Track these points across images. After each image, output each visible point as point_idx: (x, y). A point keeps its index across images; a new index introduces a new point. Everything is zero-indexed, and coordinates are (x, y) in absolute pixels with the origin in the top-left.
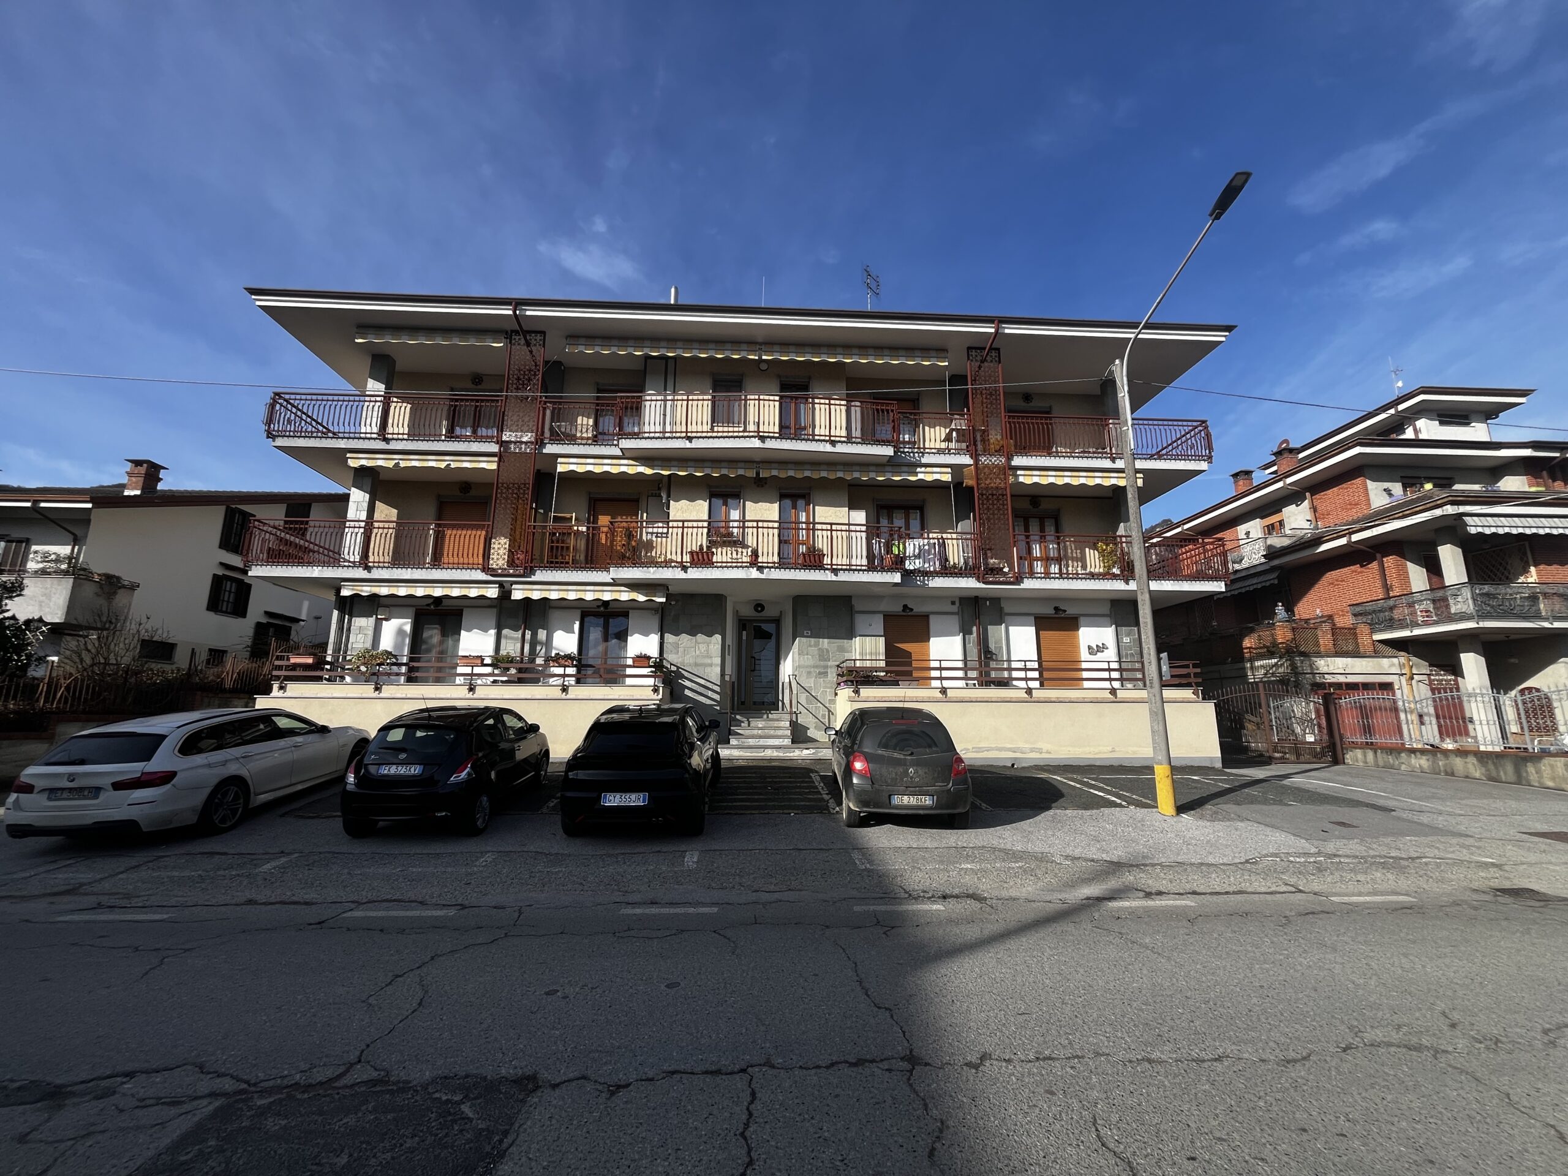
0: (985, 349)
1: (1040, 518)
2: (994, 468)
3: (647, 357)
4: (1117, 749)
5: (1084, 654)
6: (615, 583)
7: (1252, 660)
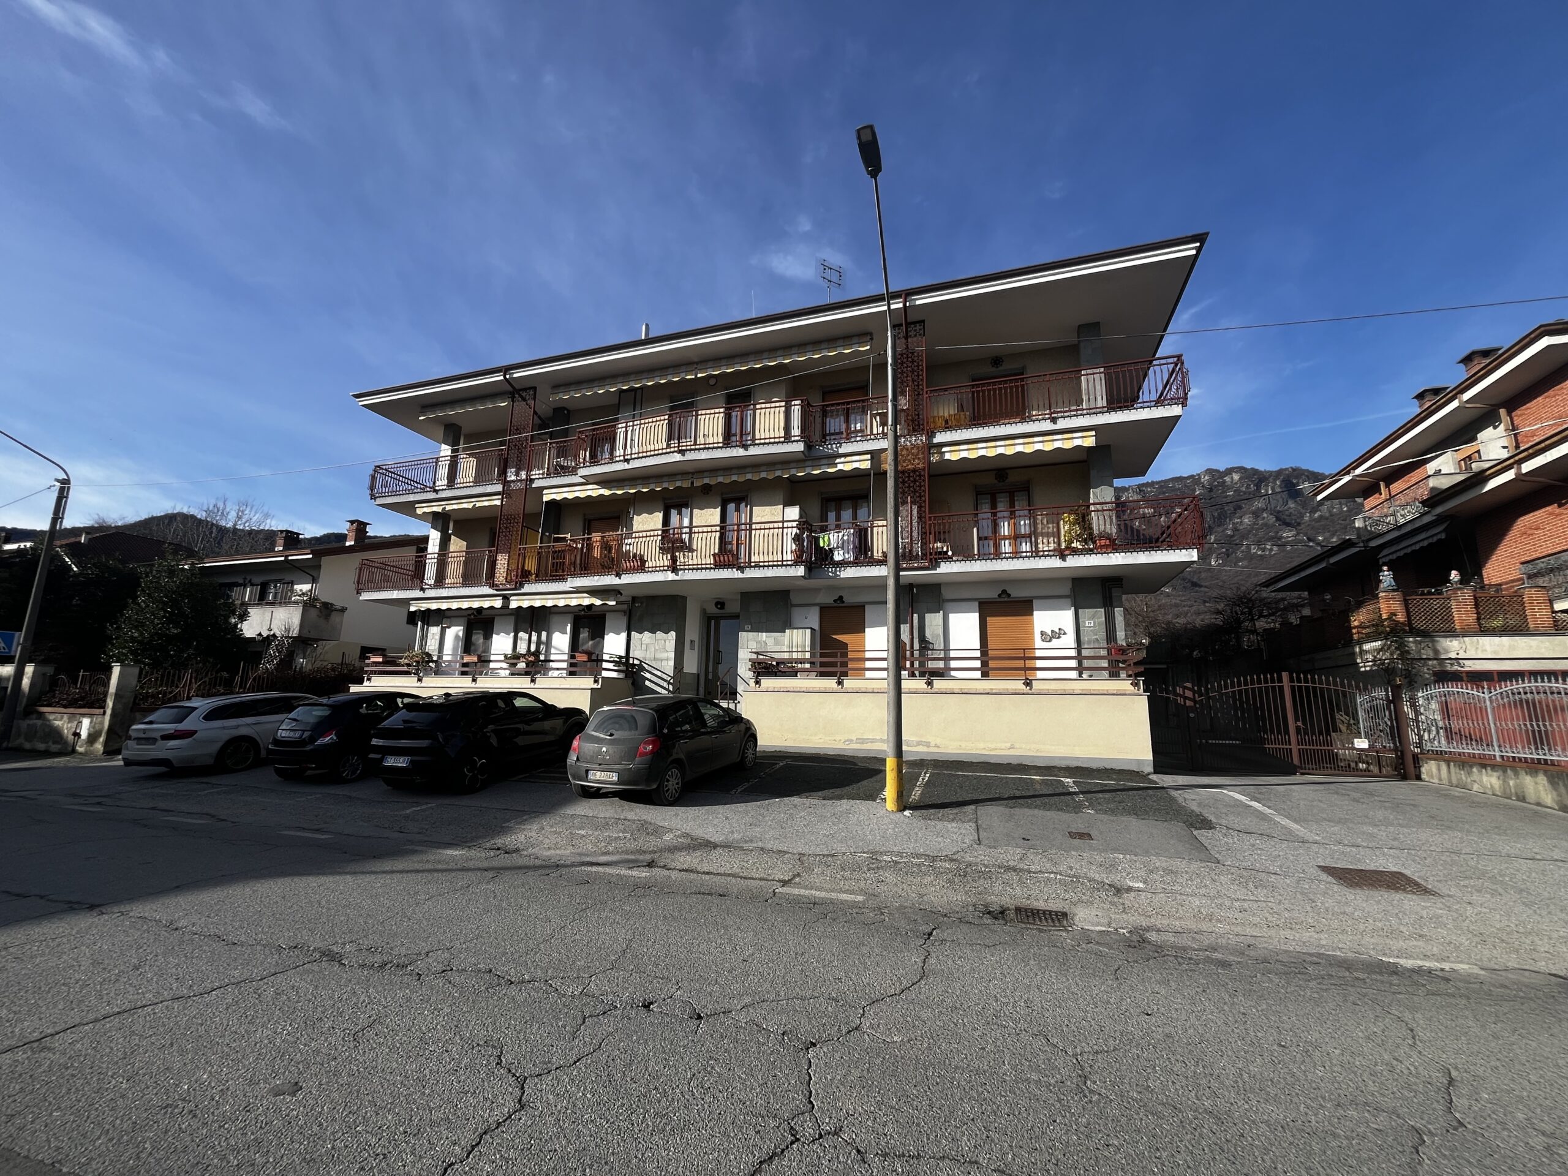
0: (902, 325)
1: (1009, 492)
2: (912, 448)
3: (622, 391)
5: (1038, 642)
7: (1360, 643)
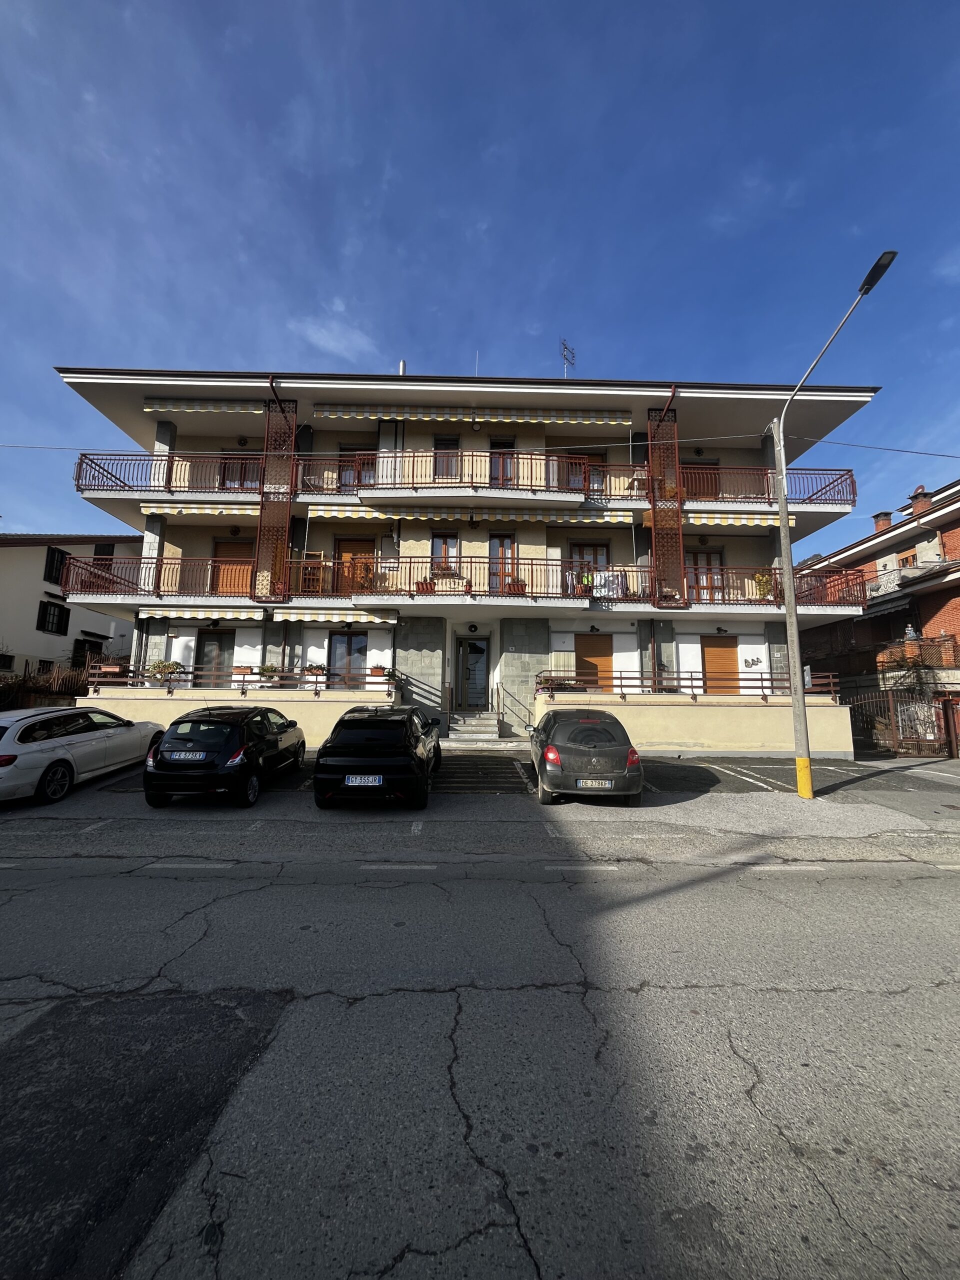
0: (663, 410)
1: (707, 554)
2: (669, 512)
3: (381, 421)
4: (766, 744)
5: (741, 667)
6: (356, 608)
7: (883, 672)
